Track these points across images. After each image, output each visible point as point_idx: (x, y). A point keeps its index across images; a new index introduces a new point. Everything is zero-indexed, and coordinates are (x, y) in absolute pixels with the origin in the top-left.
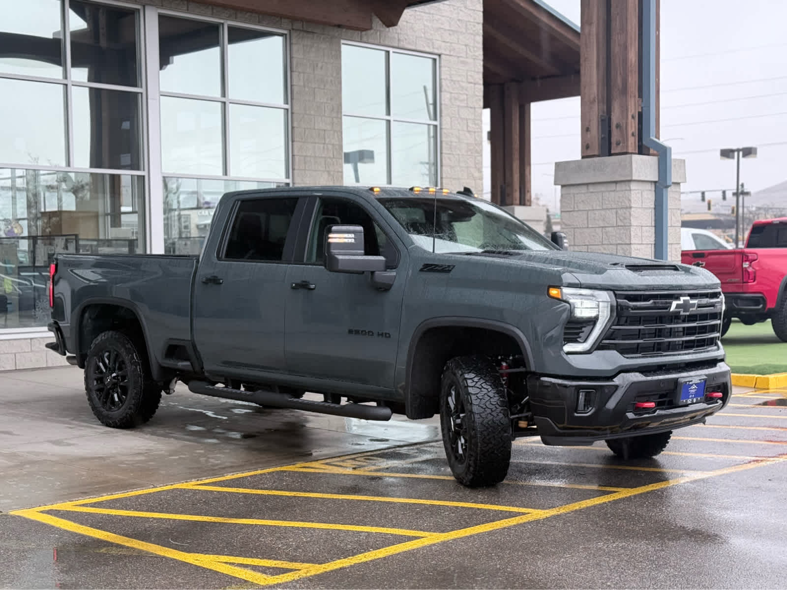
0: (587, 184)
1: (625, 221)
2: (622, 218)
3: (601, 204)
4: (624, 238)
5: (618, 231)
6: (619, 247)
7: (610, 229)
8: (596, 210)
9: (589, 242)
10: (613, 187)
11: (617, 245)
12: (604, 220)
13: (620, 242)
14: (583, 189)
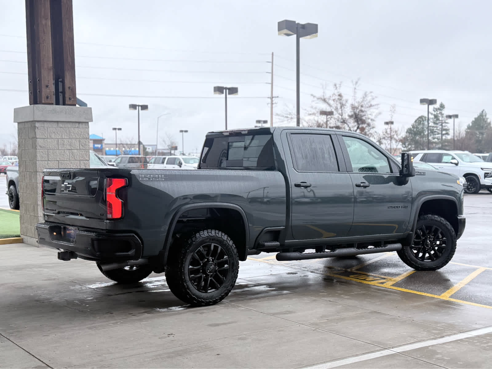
0: (58, 122)
1: (86, 147)
2: (83, 144)
3: (68, 135)
4: (85, 157)
5: (81, 152)
6: (82, 162)
7: (75, 151)
8: (65, 138)
9: (60, 158)
10: (77, 125)
11: (80, 160)
12: (70, 145)
13: (83, 159)
14: (55, 125)
